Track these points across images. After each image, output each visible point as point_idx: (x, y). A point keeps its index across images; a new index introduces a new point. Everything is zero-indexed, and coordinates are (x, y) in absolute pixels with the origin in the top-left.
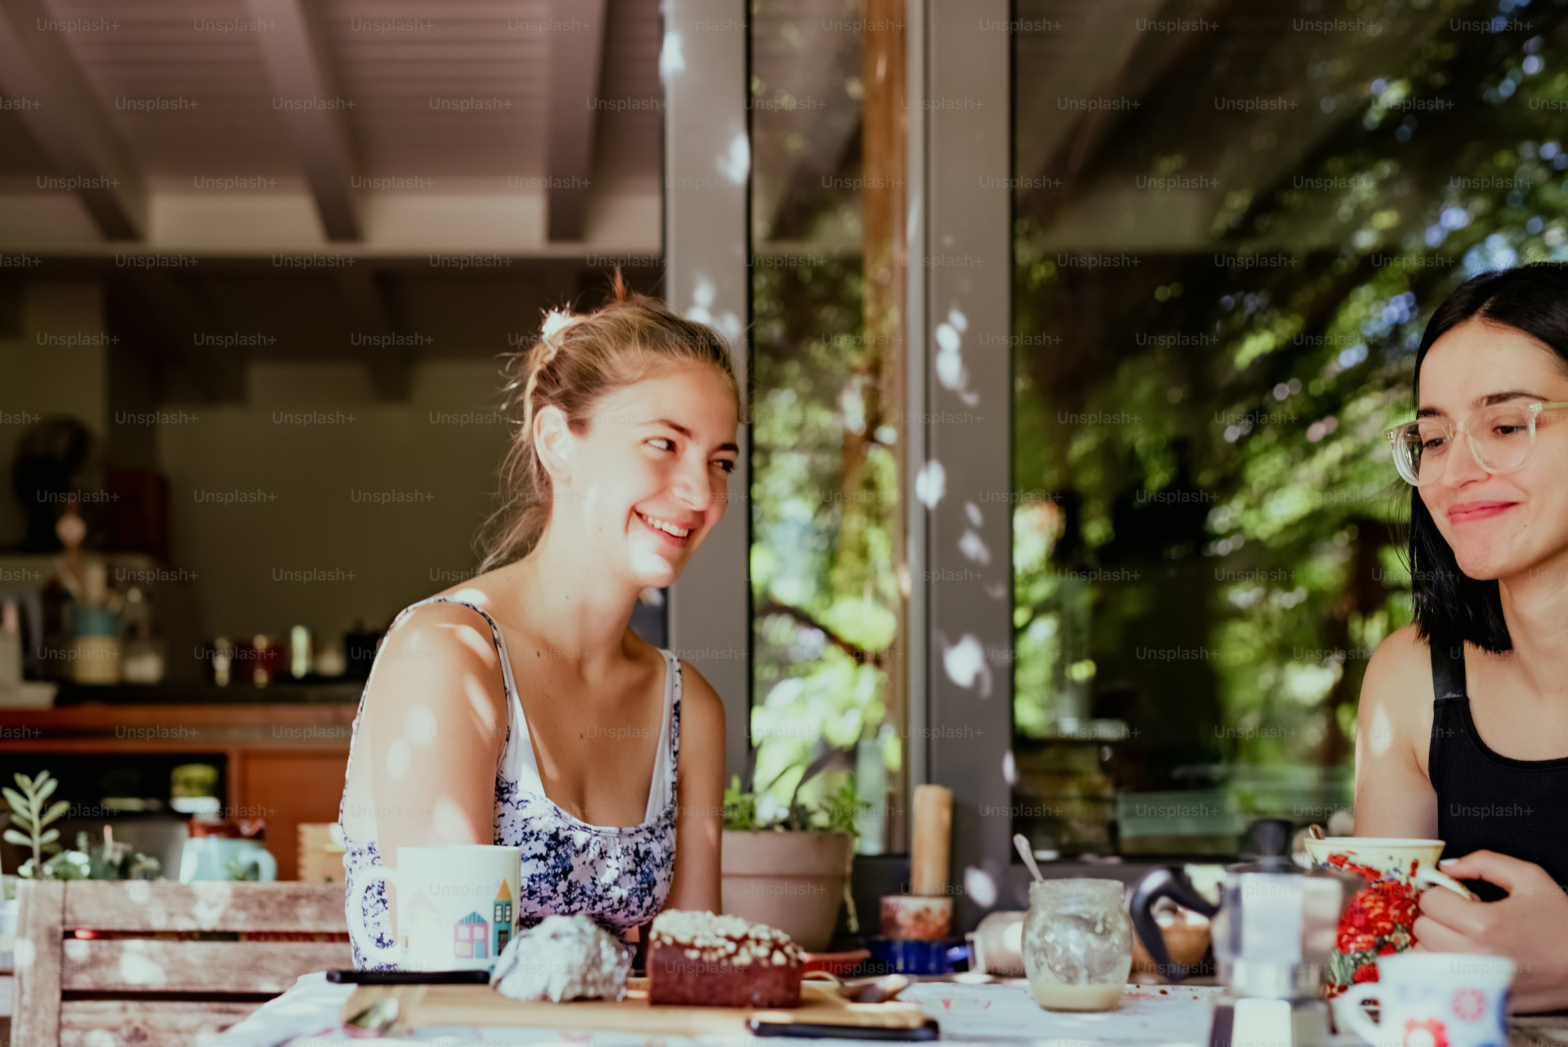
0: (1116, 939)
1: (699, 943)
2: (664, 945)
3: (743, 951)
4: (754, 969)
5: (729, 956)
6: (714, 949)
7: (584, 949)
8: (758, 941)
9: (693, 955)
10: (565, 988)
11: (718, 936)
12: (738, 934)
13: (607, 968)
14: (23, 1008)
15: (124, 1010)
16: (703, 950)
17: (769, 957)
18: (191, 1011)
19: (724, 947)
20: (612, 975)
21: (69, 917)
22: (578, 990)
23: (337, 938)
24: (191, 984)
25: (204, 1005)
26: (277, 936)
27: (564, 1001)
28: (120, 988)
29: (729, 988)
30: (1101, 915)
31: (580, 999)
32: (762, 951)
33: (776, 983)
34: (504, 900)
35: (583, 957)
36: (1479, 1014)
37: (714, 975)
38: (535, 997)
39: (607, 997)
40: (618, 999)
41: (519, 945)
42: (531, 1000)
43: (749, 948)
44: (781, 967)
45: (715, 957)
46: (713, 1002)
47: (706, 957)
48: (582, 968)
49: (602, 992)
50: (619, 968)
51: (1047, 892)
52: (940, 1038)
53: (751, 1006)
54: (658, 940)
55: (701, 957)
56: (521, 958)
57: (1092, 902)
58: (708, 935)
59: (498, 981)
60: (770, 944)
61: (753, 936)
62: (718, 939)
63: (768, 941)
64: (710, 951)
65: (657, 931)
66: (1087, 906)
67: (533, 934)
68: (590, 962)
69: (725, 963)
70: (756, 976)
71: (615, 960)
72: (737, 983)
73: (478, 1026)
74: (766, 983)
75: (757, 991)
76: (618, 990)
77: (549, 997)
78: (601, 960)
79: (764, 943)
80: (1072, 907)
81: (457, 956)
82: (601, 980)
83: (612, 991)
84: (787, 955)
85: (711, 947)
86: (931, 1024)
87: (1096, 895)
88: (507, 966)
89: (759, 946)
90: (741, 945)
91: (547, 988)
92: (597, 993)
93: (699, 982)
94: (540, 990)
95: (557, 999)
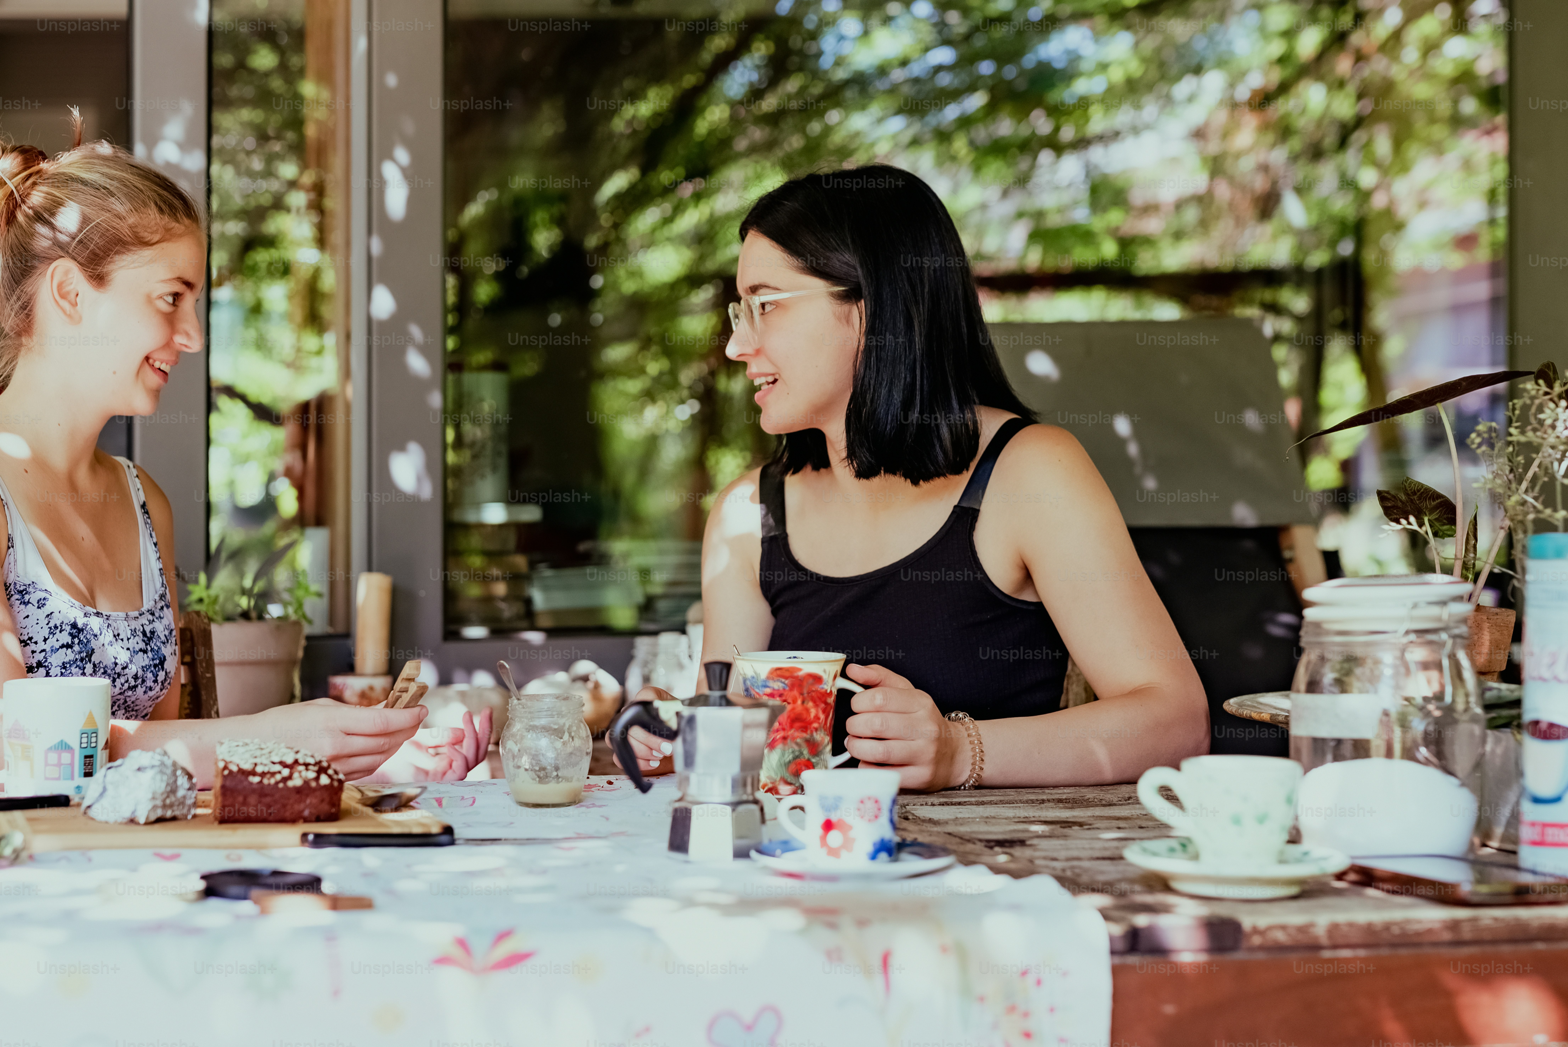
0: (577, 742)
1: (259, 769)
2: (231, 772)
3: (296, 775)
4: (304, 790)
5: (285, 780)
6: (273, 774)
7: (165, 778)
8: (307, 765)
9: (255, 780)
10: (149, 811)
11: (274, 763)
12: (289, 760)
13: (181, 793)
16: (263, 775)
17: (317, 779)
19: (280, 772)
20: (184, 797)
22: (159, 813)
27: (148, 823)
29: (284, 806)
30: (568, 726)
32: (311, 775)
33: (322, 801)
34: (89, 729)
35: (164, 785)
36: (876, 817)
37: (272, 795)
38: (125, 821)
39: (179, 817)
40: (190, 817)
41: (105, 776)
42: (121, 823)
43: (300, 772)
44: (325, 786)
45: (272, 781)
46: (271, 818)
47: (266, 781)
48: (162, 794)
49: (177, 813)
50: (190, 792)
51: (524, 708)
52: (457, 842)
53: (302, 820)
54: (225, 768)
55: (261, 782)
56: (110, 788)
57: (560, 715)
58: (265, 761)
59: (89, 807)
60: (316, 768)
61: (301, 761)
62: (273, 765)
63: (315, 765)
64: (268, 776)
65: (223, 760)
66: (555, 718)
67: (120, 766)
68: (169, 789)
69: (281, 785)
70: (307, 796)
71: (187, 785)
72: (291, 801)
73: (84, 849)
74: (314, 801)
75: (307, 808)
76: (189, 810)
77: (136, 820)
78: (177, 787)
79: (311, 767)
80: (544, 719)
81: (47, 779)
82: (177, 803)
83: (185, 811)
84: (330, 776)
85: (269, 772)
86: (448, 830)
87: (564, 709)
88: (97, 794)
89: (307, 769)
90: (293, 771)
91: (133, 812)
92: (173, 814)
93: (260, 802)
94: (128, 815)
95: (143, 821)
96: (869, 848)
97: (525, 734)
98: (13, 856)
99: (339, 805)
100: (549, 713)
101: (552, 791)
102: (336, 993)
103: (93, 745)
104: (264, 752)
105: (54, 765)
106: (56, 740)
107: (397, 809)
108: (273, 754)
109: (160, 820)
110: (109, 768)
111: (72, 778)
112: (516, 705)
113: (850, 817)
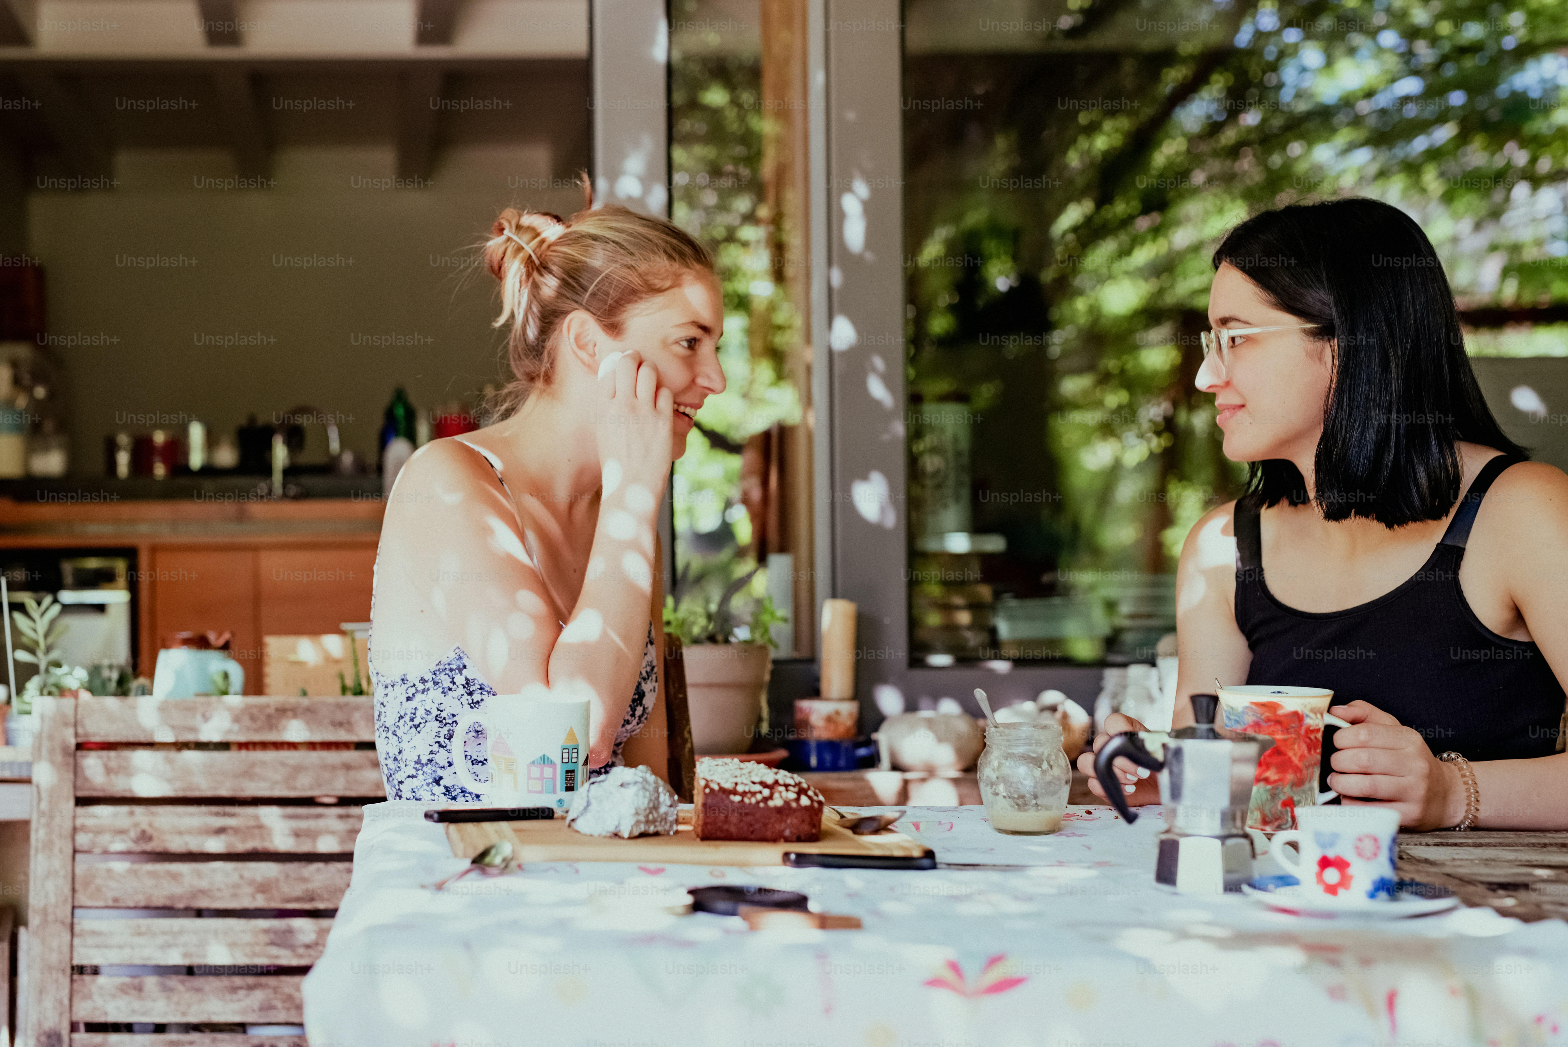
1: (740, 788)
2: (712, 790)
3: (776, 795)
4: (784, 811)
5: (765, 800)
6: (754, 794)
7: (647, 794)
8: (786, 786)
9: (737, 798)
10: (632, 827)
11: (754, 783)
12: (768, 780)
13: (663, 809)
14: (41, 814)
15: (132, 814)
16: (744, 794)
17: (798, 800)
18: (191, 815)
19: (761, 792)
20: (666, 814)
21: (80, 731)
22: (642, 828)
23: (318, 747)
24: (191, 790)
25: (204, 809)
26: (264, 745)
27: (631, 838)
28: (128, 794)
29: (765, 825)
30: (1046, 755)
31: (643, 835)
32: (792, 796)
33: (803, 821)
34: (570, 745)
35: (646, 801)
36: (1375, 855)
37: (753, 815)
38: (609, 834)
39: (661, 833)
40: (671, 833)
41: (588, 791)
42: (605, 837)
43: (780, 792)
44: (806, 808)
45: (753, 800)
46: (752, 836)
47: (746, 800)
48: (645, 810)
49: (660, 829)
50: (672, 809)
51: (1001, 736)
52: (939, 866)
53: (784, 840)
54: (707, 786)
55: (742, 800)
56: (593, 801)
57: (1038, 743)
58: (746, 781)
59: (573, 820)
60: (796, 789)
61: (781, 782)
62: (752, 785)
63: (794, 786)
64: (749, 795)
65: (704, 778)
66: (1031, 747)
67: (603, 781)
68: (651, 805)
69: (762, 805)
70: (788, 816)
71: (669, 803)
72: (772, 821)
73: (571, 861)
74: (795, 821)
75: (787, 828)
76: (671, 826)
77: (620, 834)
78: (659, 803)
79: (791, 788)
80: (1022, 748)
81: (529, 792)
82: (659, 819)
83: (667, 827)
84: (810, 798)
85: (750, 792)
86: (929, 854)
87: (1042, 737)
88: (581, 808)
89: (787, 790)
90: (773, 791)
91: (617, 827)
92: (656, 830)
93: (741, 821)
94: (612, 829)
95: (626, 835)
96: (1368, 886)
97: (1003, 761)
98: (503, 865)
99: (819, 826)
100: (1027, 741)
101: (1031, 818)
102: (828, 1010)
103: (574, 760)
104: (744, 772)
105: (537, 779)
106: (538, 755)
107: (876, 832)
108: (753, 774)
110: (593, 783)
111: (555, 792)
112: (993, 733)
113: (1348, 855)
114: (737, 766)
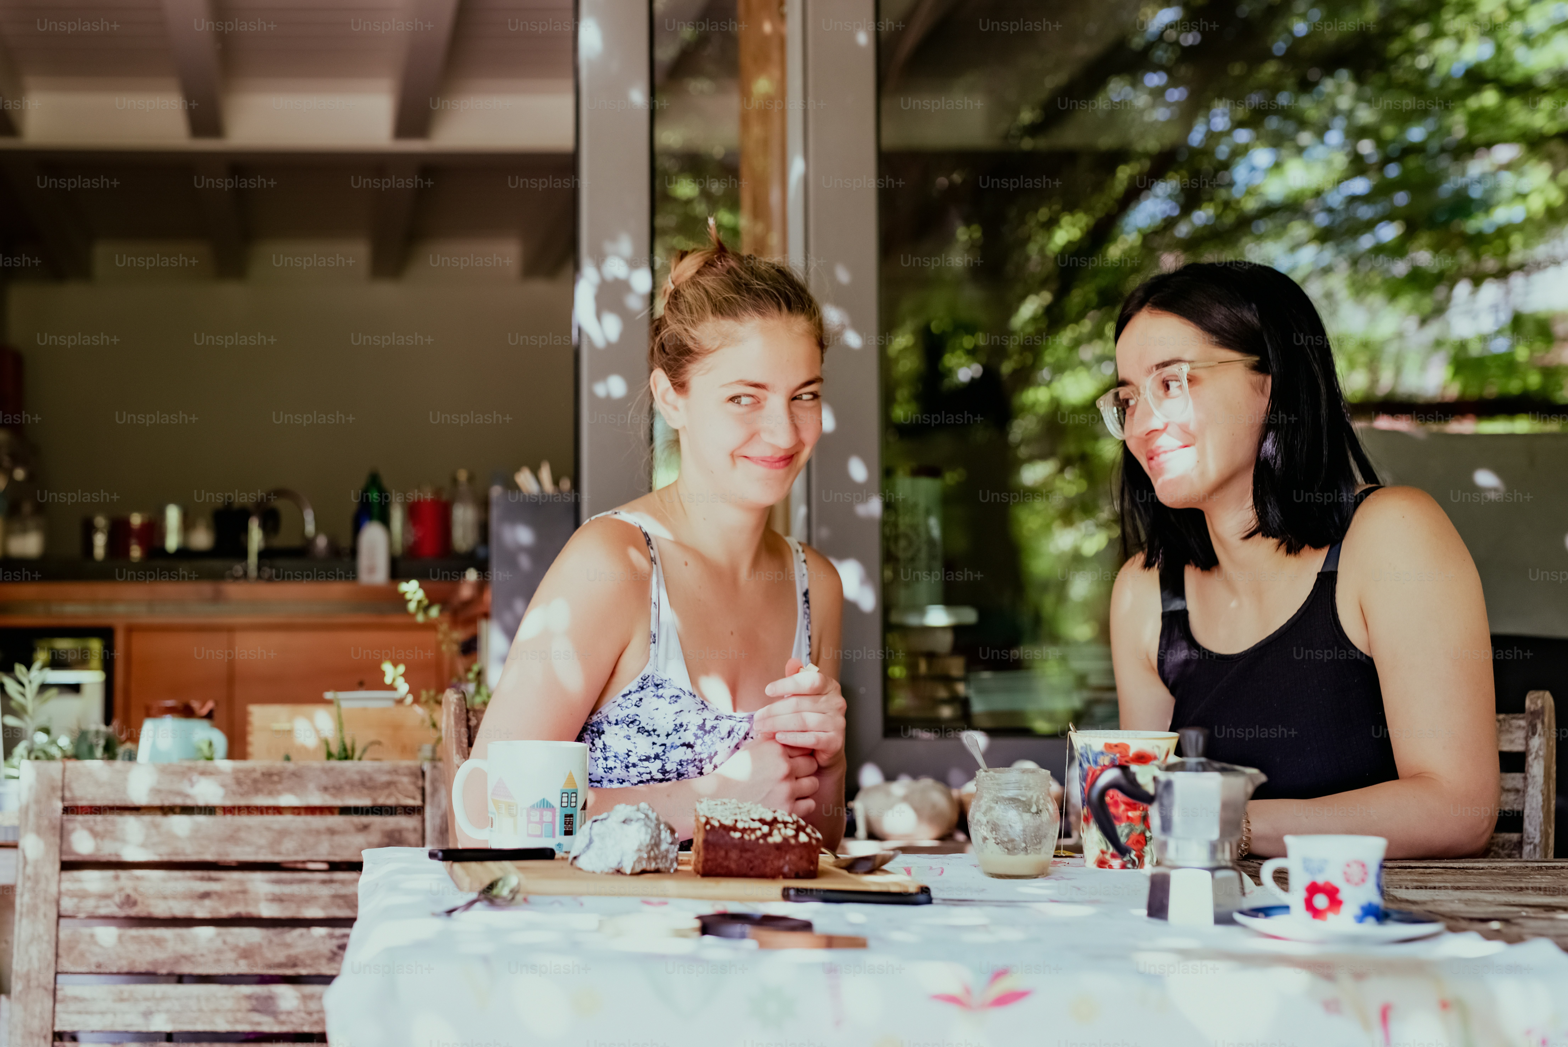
0: (1045, 816)
1: (740, 825)
2: (713, 827)
3: (775, 832)
4: (783, 847)
5: (765, 836)
6: (753, 830)
7: (650, 831)
8: (785, 823)
9: (737, 835)
10: (634, 863)
11: (753, 820)
12: (769, 817)
13: (664, 847)
14: (27, 878)
15: (117, 878)
16: (744, 831)
17: (796, 836)
18: (176, 879)
19: (760, 829)
20: (667, 851)
21: (68, 795)
22: (644, 865)
23: (303, 811)
24: (177, 854)
25: (188, 874)
26: (249, 810)
27: (633, 874)
28: (114, 859)
29: (764, 862)
30: (1034, 800)
31: (645, 872)
32: (790, 832)
33: (801, 858)
34: (569, 789)
35: (648, 837)
36: (1363, 880)
37: (753, 851)
38: (611, 871)
39: (663, 870)
40: (672, 871)
41: (591, 828)
42: (607, 873)
43: (779, 829)
44: (804, 844)
45: (753, 837)
46: (752, 873)
47: (746, 837)
48: (647, 846)
49: (661, 866)
50: (673, 846)
51: (991, 780)
52: (934, 901)
53: (781, 877)
54: (707, 823)
55: (742, 837)
56: (596, 839)
57: (1028, 787)
58: (745, 818)
59: (575, 858)
60: (795, 826)
61: (780, 819)
62: (752, 822)
63: (793, 824)
64: (749, 832)
65: (704, 816)
66: (1023, 791)
67: (605, 819)
68: (653, 842)
69: (761, 841)
70: (786, 852)
71: (670, 840)
72: (771, 857)
73: (575, 895)
74: (794, 858)
75: (787, 863)
76: (672, 864)
77: (622, 870)
78: (660, 840)
79: (789, 825)
80: (1011, 791)
81: (529, 835)
82: (660, 856)
83: (668, 865)
84: (808, 835)
85: (749, 829)
86: (925, 890)
87: (1031, 781)
88: (584, 845)
89: (786, 827)
90: (772, 827)
91: (619, 863)
92: (657, 867)
93: (741, 857)
94: (614, 865)
95: (628, 871)
96: (1357, 911)
97: (993, 805)
98: (510, 897)
99: (817, 863)
100: (1017, 785)
101: (1021, 862)
103: (573, 804)
104: (742, 810)
105: (536, 823)
106: (537, 799)
107: (871, 872)
108: (751, 812)
109: (643, 872)
110: (595, 821)
111: (554, 836)
112: (983, 777)
113: (1337, 880)
114: (736, 806)
